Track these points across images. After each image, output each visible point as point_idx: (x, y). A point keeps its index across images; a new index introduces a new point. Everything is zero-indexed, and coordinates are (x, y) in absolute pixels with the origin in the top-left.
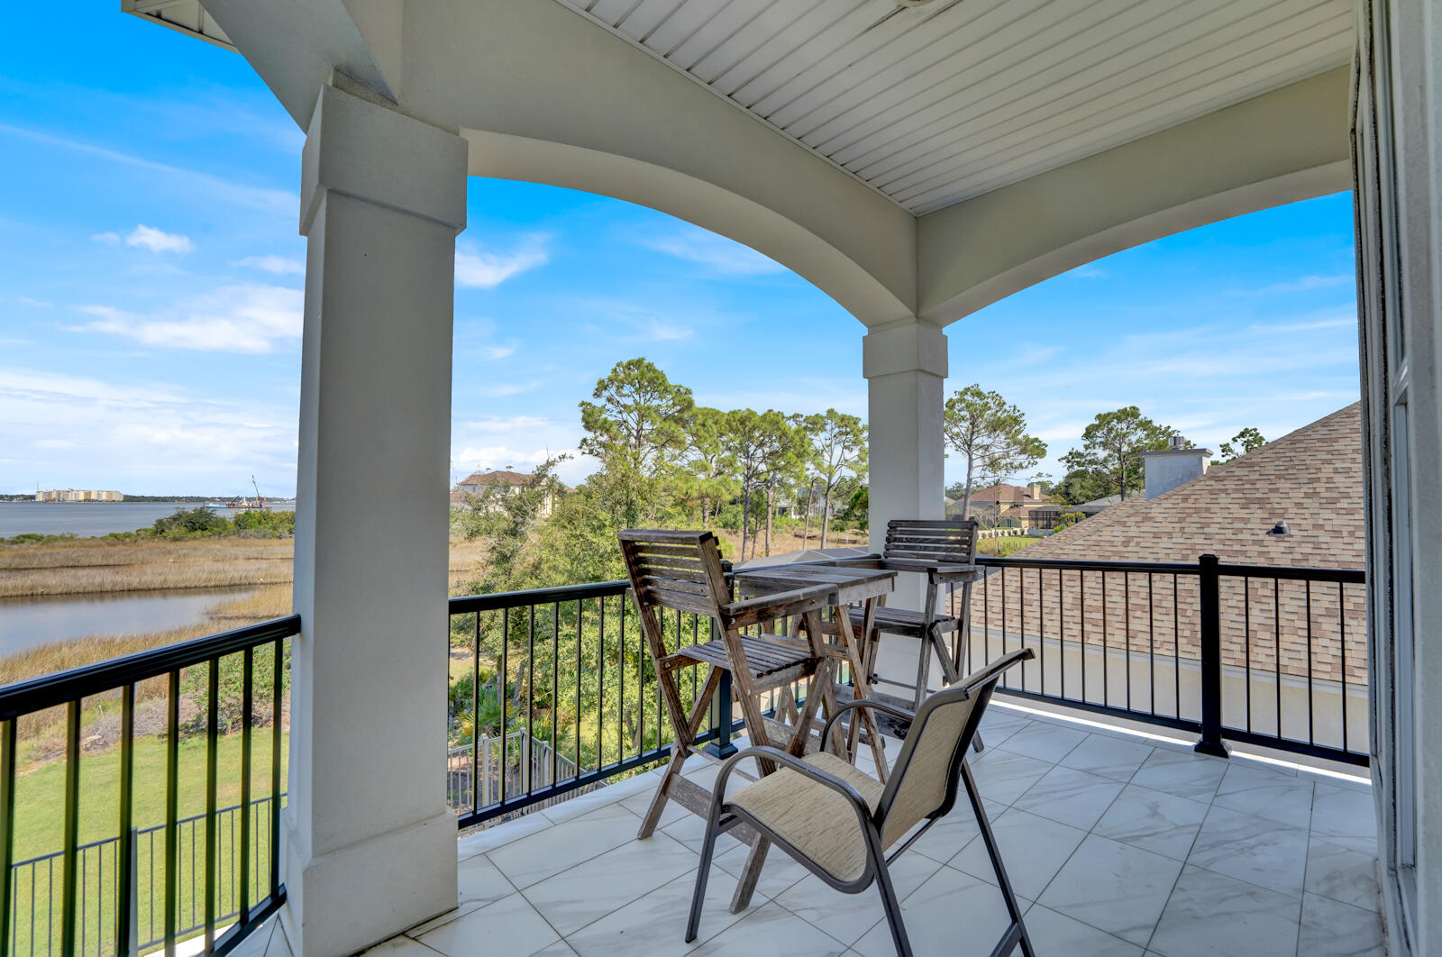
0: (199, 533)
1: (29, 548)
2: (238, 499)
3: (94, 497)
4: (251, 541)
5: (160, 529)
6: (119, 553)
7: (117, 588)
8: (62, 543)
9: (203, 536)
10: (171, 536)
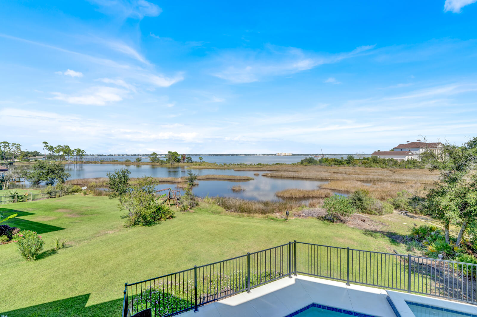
0: (310, 164)
1: (279, 166)
2: (318, 154)
3: (286, 154)
4: (324, 167)
5: (302, 162)
6: (295, 168)
7: (297, 177)
8: (283, 165)
9: (312, 165)
10: (304, 164)
